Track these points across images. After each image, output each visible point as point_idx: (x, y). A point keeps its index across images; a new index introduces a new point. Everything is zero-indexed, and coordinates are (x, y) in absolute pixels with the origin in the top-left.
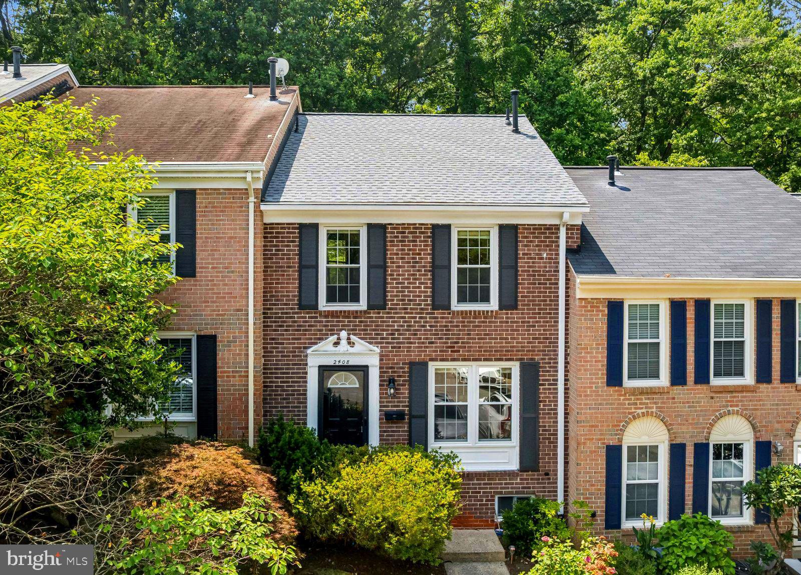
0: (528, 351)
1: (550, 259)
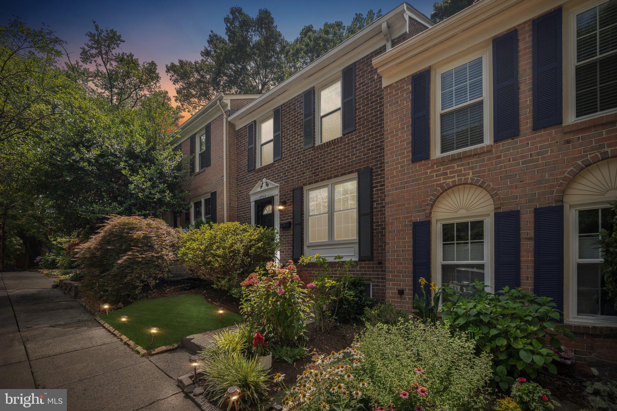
0: (364, 161)
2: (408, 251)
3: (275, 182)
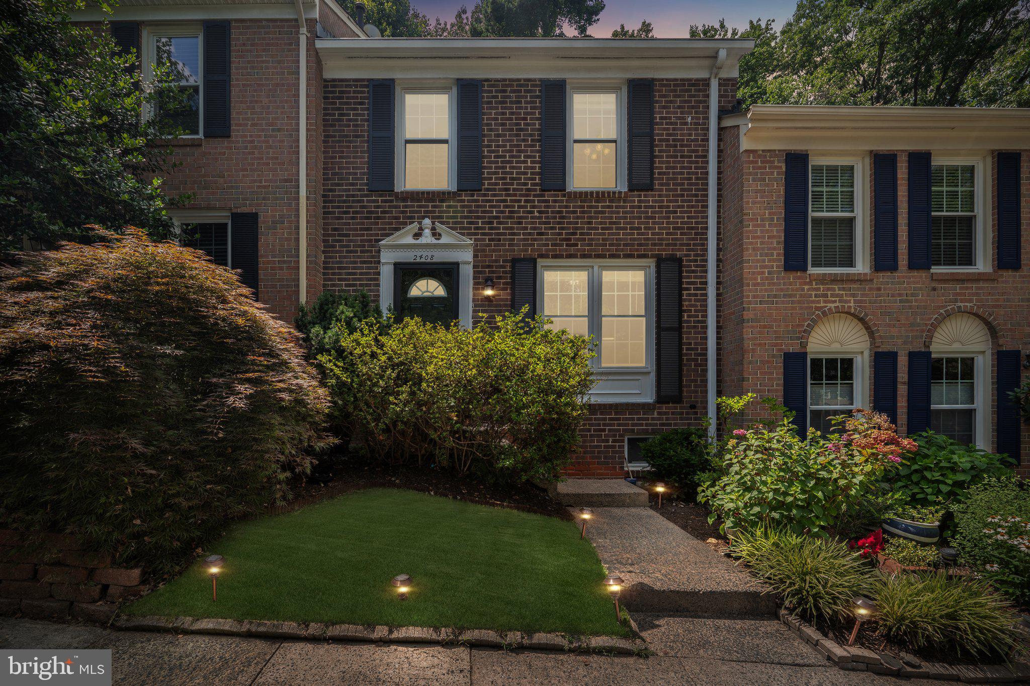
0: (667, 245)
1: (696, 124)
2: (777, 391)
3: (463, 234)
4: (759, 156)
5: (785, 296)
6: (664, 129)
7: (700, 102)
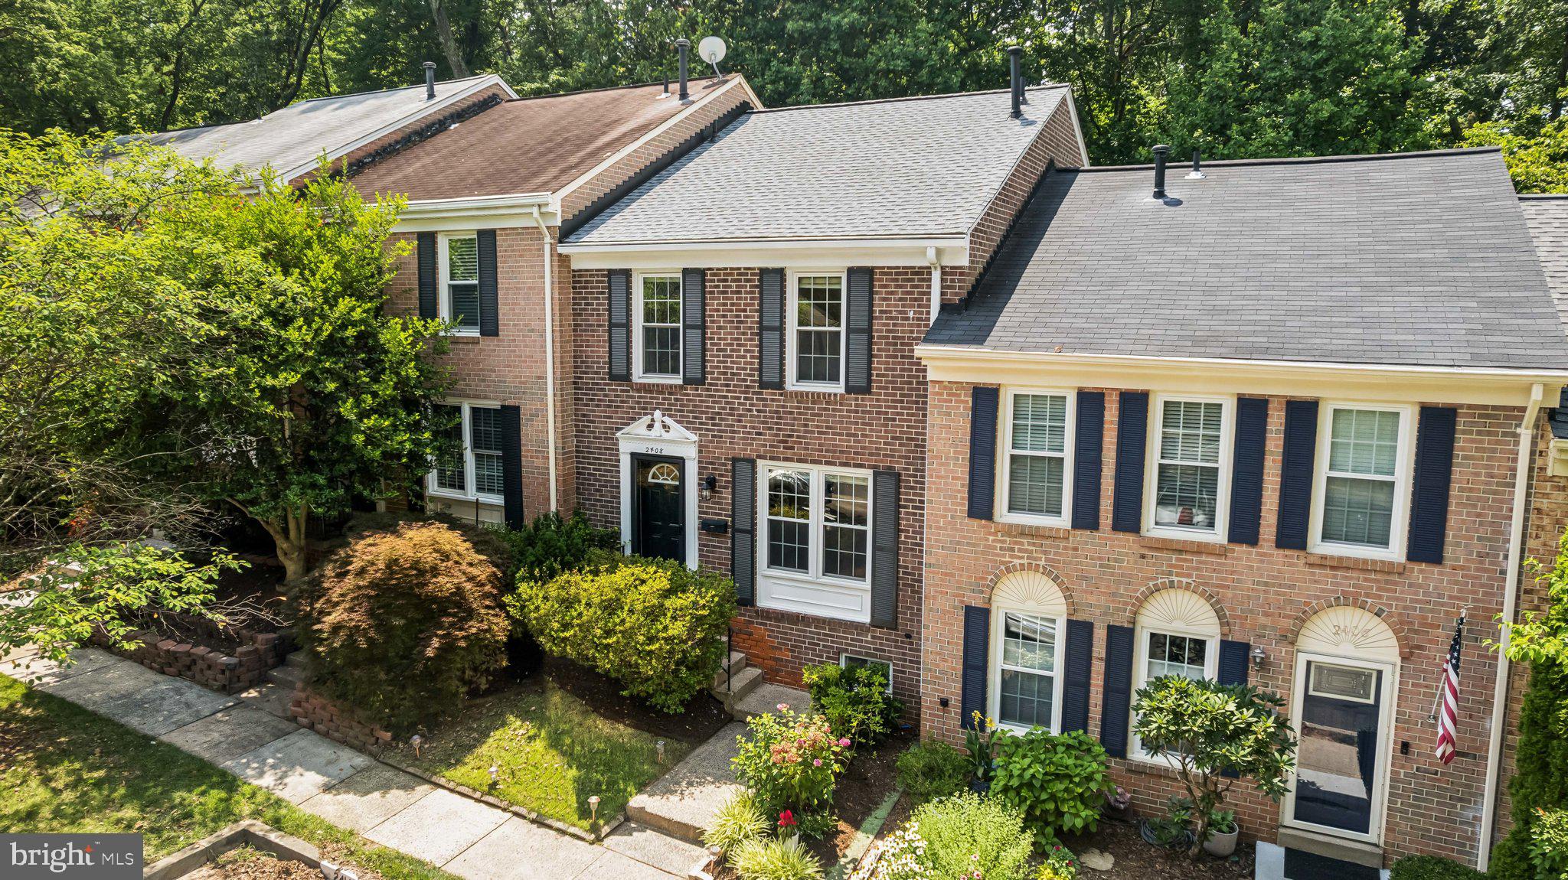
0: (885, 456)
1: (919, 319)
3: (687, 428)
4: (945, 388)
5: (968, 544)
6: (884, 325)
7: (924, 293)
